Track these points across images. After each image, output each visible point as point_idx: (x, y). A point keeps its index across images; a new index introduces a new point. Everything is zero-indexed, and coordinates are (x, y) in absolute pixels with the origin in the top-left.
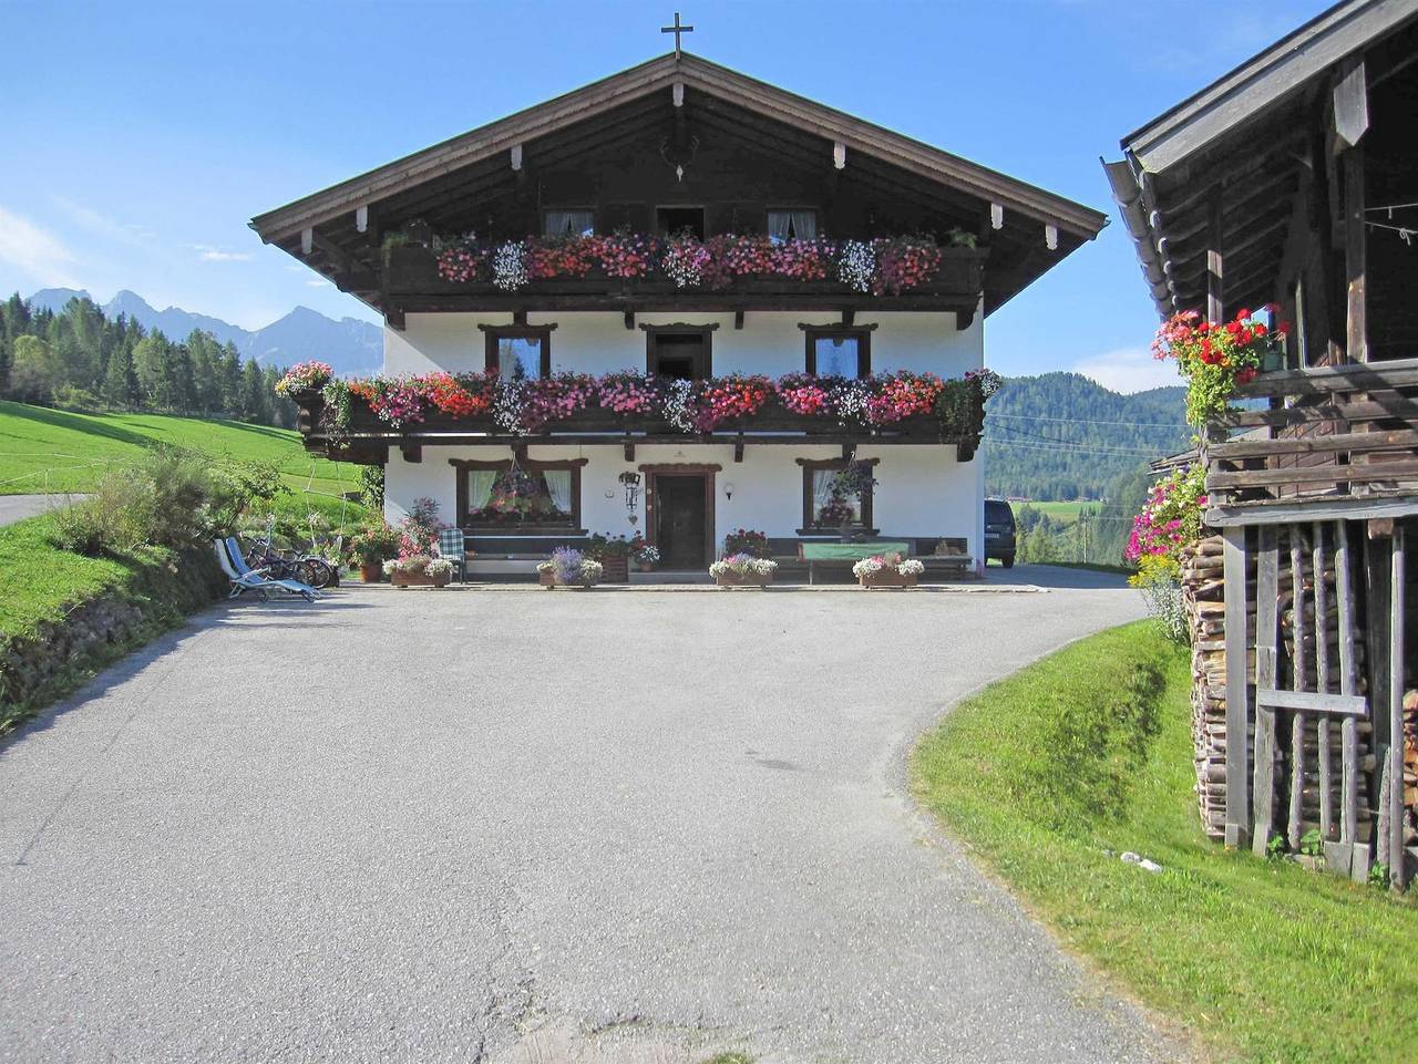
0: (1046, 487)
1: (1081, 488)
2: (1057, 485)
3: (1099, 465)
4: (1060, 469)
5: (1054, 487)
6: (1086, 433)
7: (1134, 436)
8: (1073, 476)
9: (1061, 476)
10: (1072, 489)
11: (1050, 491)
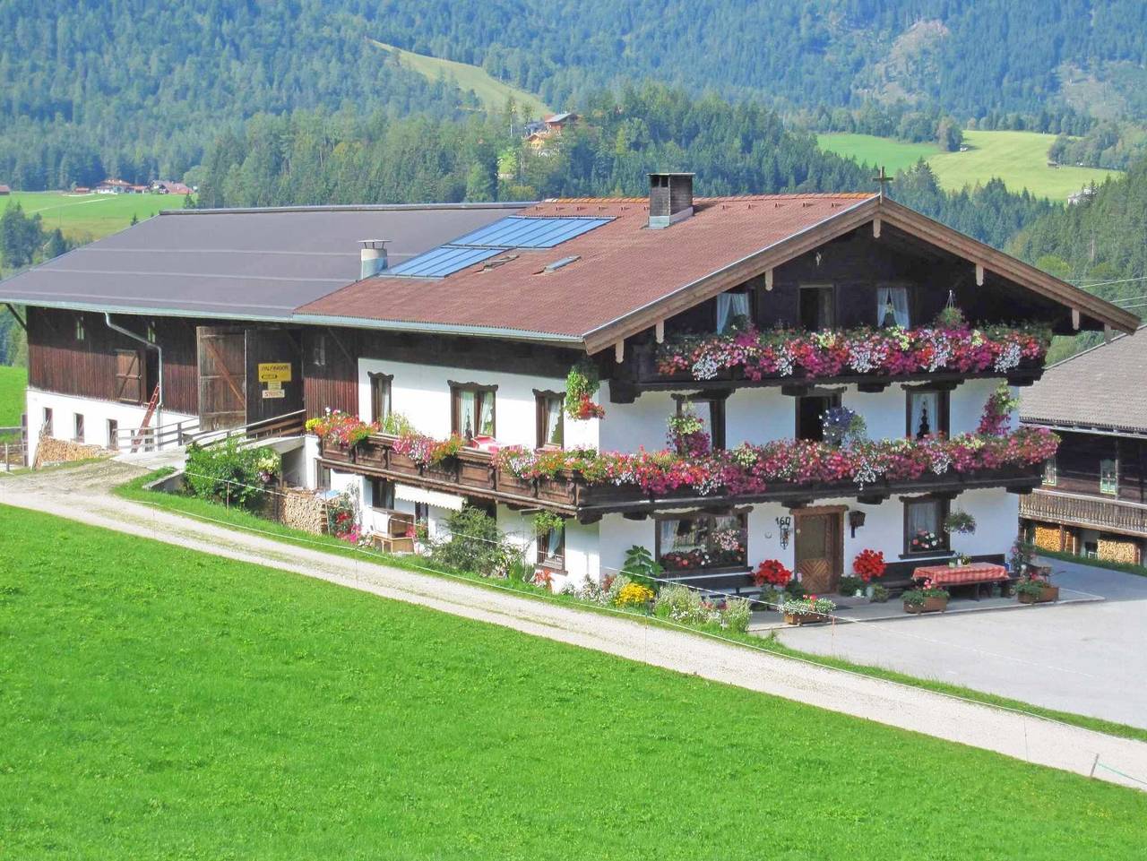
0: (35, 158)
1: (110, 158)
2: (59, 155)
3: (140, 107)
4: (59, 116)
5: (51, 159)
6: (111, 37)
7: (212, 43)
8: (89, 133)
9: (60, 131)
10: (89, 163)
11: (44, 164)
